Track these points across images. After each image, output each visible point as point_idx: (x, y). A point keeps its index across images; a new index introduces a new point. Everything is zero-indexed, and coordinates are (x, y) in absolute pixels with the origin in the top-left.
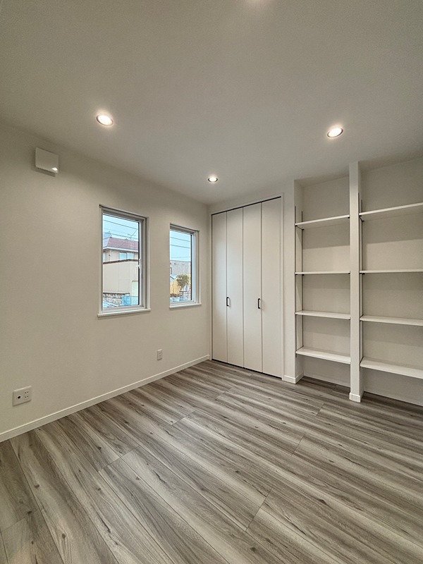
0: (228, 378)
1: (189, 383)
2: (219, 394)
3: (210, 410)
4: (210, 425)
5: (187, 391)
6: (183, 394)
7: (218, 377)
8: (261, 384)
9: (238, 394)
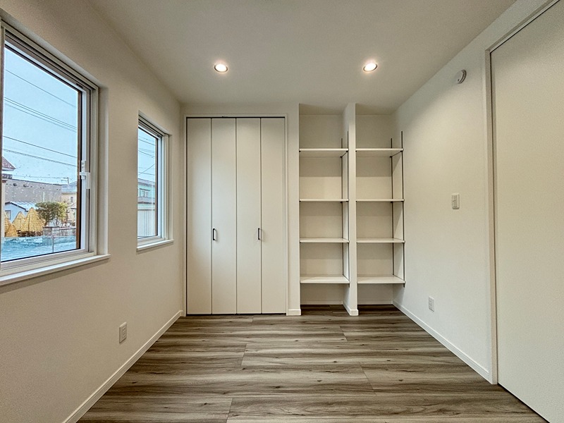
0: (229, 333)
1: (183, 361)
2: (240, 359)
3: (251, 387)
4: (272, 410)
5: (192, 374)
6: (188, 382)
7: (215, 336)
8: (272, 327)
9: (261, 349)
